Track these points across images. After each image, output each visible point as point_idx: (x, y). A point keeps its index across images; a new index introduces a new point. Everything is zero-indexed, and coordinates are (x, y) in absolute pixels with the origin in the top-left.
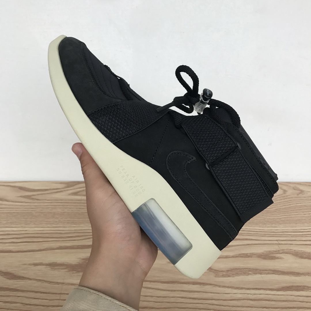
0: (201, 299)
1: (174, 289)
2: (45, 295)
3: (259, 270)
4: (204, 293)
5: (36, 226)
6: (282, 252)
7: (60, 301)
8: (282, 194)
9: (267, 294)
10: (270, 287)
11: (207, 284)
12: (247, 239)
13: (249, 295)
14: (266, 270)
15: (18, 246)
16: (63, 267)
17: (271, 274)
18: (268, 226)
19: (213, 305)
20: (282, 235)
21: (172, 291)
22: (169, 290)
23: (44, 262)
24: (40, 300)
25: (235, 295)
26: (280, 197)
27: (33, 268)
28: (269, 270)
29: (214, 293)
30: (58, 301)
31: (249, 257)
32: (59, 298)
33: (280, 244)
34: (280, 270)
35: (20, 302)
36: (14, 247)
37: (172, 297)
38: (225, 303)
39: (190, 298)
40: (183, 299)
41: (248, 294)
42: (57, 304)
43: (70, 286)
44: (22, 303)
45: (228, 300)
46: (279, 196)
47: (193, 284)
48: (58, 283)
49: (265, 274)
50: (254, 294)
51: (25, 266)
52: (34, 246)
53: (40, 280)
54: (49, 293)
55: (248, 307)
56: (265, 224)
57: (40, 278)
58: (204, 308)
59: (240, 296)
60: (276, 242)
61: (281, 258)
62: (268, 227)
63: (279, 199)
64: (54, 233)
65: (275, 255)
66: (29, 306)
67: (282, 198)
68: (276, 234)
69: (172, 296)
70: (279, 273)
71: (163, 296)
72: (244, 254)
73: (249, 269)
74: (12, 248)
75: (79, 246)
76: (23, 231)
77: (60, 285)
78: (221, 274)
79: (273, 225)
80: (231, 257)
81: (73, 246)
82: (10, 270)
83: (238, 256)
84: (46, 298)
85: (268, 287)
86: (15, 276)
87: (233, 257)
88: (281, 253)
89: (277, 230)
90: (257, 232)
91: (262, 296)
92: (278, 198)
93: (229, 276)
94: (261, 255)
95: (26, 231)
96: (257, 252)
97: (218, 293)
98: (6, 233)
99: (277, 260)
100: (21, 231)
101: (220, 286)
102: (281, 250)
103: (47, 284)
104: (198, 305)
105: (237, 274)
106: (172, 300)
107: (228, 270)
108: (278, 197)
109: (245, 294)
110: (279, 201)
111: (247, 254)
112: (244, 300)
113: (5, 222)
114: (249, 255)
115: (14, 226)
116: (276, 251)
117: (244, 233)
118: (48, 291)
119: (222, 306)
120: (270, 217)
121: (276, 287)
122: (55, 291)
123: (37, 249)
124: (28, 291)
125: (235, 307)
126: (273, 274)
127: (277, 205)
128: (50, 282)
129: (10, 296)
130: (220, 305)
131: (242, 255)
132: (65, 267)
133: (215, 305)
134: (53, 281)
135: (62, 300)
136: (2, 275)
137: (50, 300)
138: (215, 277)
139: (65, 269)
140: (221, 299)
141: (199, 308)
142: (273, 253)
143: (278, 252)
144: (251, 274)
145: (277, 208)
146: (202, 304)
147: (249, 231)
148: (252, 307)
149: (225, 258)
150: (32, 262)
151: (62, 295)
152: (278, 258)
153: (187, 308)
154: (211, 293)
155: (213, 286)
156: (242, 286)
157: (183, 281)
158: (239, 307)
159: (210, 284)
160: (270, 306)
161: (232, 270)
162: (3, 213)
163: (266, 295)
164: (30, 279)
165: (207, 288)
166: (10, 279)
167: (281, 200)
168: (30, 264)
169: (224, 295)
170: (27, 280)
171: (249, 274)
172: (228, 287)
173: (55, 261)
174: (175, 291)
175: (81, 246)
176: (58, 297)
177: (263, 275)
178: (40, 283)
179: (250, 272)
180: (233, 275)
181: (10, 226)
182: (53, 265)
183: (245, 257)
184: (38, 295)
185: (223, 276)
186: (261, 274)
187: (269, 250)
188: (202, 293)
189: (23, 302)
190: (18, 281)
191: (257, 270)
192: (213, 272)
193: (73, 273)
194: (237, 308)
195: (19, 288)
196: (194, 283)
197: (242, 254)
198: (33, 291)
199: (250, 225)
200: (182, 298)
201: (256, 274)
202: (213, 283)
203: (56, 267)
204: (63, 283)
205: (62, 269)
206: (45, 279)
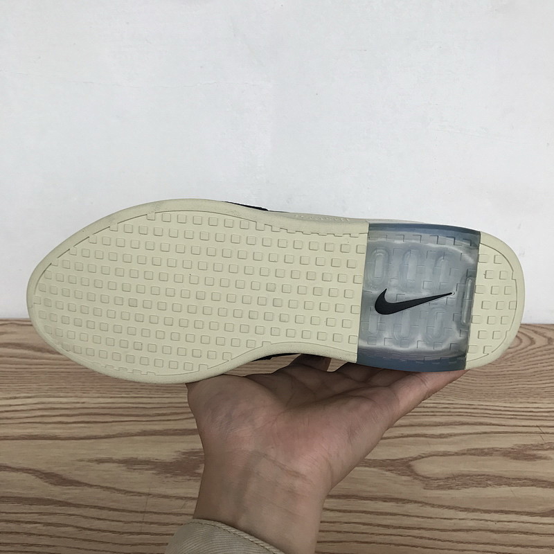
0: (400, 527)
1: (348, 508)
2: (116, 513)
3: (507, 478)
4: (405, 517)
5: (100, 395)
6: (548, 447)
7: (144, 525)
8: (544, 346)
9: (523, 522)
10: (527, 510)
11: (409, 501)
12: (481, 424)
13: (489, 523)
14: (519, 479)
15: (70, 429)
16: (149, 466)
17: (528, 486)
18: (520, 400)
19: (421, 538)
20: (547, 416)
21: (344, 511)
22: (340, 511)
23: (115, 457)
24: (108, 522)
25: (462, 521)
26: (542, 351)
27: (95, 466)
28: (525, 479)
29: (423, 517)
30: (139, 524)
31: (486, 454)
32: (141, 520)
33: (544, 433)
34: (544, 479)
35: (73, 524)
36: (62, 431)
37: (346, 523)
38: (444, 535)
39: (379, 525)
40: (366, 527)
41: (487, 521)
42: (137, 530)
43: (162, 500)
44: (77, 527)
45: (450, 530)
46: (541, 349)
47: (385, 501)
48: (140, 494)
49: (516, 485)
50: (498, 522)
51: (82, 463)
52: (97, 430)
53: (108, 488)
54: (123, 511)
55: (488, 544)
56: (515, 397)
57: (108, 485)
58: (404, 543)
59: (471, 524)
60: (537, 430)
61: (545, 458)
62: (521, 403)
63: (539, 353)
64: (133, 407)
65: (535, 452)
66: (89, 532)
67: (545, 352)
68: (535, 416)
69: (346, 521)
70: (544, 485)
71: (329, 520)
72: (477, 449)
73: (488, 475)
74: (58, 431)
75: (176, 430)
76: (78, 403)
77: (143, 497)
78: (436, 483)
79: (531, 400)
80: (453, 455)
81: (167, 430)
82: (55, 470)
83: (466, 452)
84: (118, 519)
85: (523, 510)
86: (64, 479)
87: (457, 454)
88: (547, 450)
89: (538, 408)
90: (500, 410)
91: (512, 526)
92: (537, 352)
93: (450, 488)
94: (510, 452)
95: (83, 403)
96: (502, 446)
97: (431, 518)
98: (49, 406)
99: (538, 461)
100: (74, 403)
101: (433, 506)
102: (546, 444)
103: (120, 495)
104: (393, 538)
105: (465, 485)
106: (346, 527)
107: (448, 478)
108: (537, 349)
109: (481, 520)
110: (539, 358)
111: (485, 449)
112: (480, 532)
113: (47, 388)
114: (486, 451)
115: (62, 394)
116: (537, 446)
117: (478, 413)
118: (121, 506)
119: (439, 540)
120: (524, 386)
121: (540, 508)
122: (134, 508)
123: (103, 434)
124: (86, 506)
125: (462, 543)
126: (532, 486)
127: (538, 364)
128: (126, 492)
129: (56, 514)
130: (435, 539)
131: (473, 452)
132: (153, 467)
133: (425, 538)
134: (130, 490)
135: (146, 523)
136: (41, 478)
137: (126, 522)
138: (425, 489)
139: (152, 469)
140: (437, 527)
141: (397, 543)
142: (530, 449)
143: (540, 447)
144: (490, 485)
145: (536, 370)
146: (401, 536)
147: (486, 409)
148: (495, 544)
149: (441, 456)
150: (94, 457)
151: (146, 515)
152: (540, 458)
153: (374, 543)
154: (418, 517)
155: (420, 505)
156: (474, 506)
157: (364, 494)
158: (470, 543)
159: (416, 502)
160: (528, 544)
161: (454, 477)
162: (42, 372)
163: (521, 524)
164: (91, 486)
165: (410, 508)
166: (55, 485)
167: (545, 355)
168: (90, 461)
169: (442, 520)
170: (86, 487)
171: (487, 485)
172: (449, 507)
173: (135, 456)
174: (350, 512)
175: (180, 430)
176: (140, 518)
177: (513, 488)
178: (107, 493)
179: (489, 482)
180: (458, 487)
181: (56, 394)
182: (130, 463)
183: (478, 455)
184: (104, 514)
185: (439, 487)
186: (509, 485)
187: (523, 443)
188: (400, 516)
189: (79, 525)
190: (69, 489)
191: (501, 477)
192: (421, 480)
193: (166, 477)
194: (466, 545)
195: (70, 501)
196: (385, 498)
197: (473, 449)
198: (95, 507)
199: (486, 399)
200: (364, 524)
201: (501, 485)
202: (420, 500)
203: (136, 467)
204: (149, 494)
205: (147, 470)
206: (116, 486)
